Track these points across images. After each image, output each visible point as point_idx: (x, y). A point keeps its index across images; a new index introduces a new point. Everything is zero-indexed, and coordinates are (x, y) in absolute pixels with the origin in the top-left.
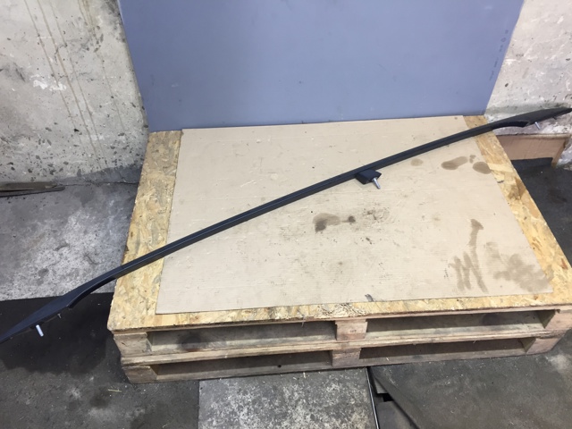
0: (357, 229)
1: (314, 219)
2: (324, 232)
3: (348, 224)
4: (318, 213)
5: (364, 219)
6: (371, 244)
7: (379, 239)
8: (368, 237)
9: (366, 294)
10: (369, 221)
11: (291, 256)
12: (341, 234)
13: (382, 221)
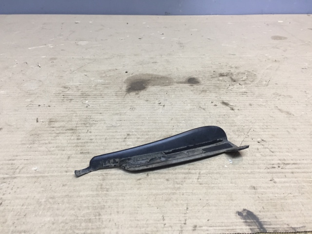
0: (204, 91)
1: (128, 80)
2: (142, 93)
3: (187, 85)
4: (137, 73)
5: (214, 81)
6: (233, 109)
7: (248, 104)
8: (225, 102)
9: (240, 210)
10: (224, 83)
11: (62, 124)
12: (173, 96)
13: (246, 84)
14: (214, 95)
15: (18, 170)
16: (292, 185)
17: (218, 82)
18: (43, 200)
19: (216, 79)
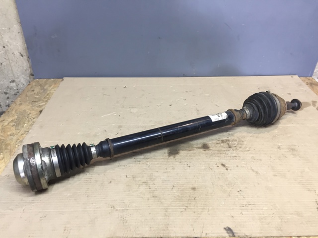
0: (211, 155)
2: (177, 156)
3: (202, 150)
5: (218, 147)
6: (227, 169)
7: (236, 165)
8: (224, 164)
9: (225, 227)
10: (223, 149)
11: (139, 179)
12: (194, 159)
13: (236, 149)
14: (217, 158)
15: (127, 206)
17: (220, 148)
18: (143, 220)
19: (219, 145)
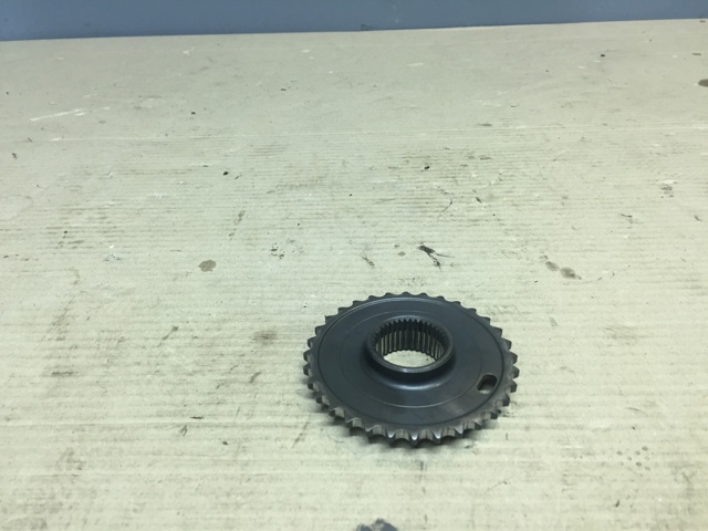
16: (516, 459)
